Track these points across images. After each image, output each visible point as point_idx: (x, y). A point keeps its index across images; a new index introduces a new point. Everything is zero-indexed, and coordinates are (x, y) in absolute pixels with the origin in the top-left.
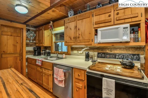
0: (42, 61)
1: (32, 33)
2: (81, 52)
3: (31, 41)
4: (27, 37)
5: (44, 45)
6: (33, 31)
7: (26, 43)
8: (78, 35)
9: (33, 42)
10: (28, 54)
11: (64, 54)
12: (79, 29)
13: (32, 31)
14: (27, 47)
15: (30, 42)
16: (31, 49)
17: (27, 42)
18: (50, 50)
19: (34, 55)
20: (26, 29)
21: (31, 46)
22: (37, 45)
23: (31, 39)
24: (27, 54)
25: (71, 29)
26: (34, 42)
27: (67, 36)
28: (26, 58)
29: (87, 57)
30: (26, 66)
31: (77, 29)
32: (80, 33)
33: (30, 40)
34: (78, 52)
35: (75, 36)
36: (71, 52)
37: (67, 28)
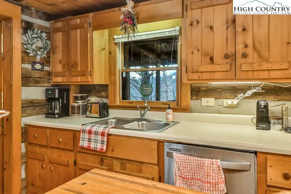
0: (109, 135)
1: (41, 37)
2: (235, 102)
3: (38, 66)
4: (25, 53)
5: (92, 79)
6: (43, 29)
7: (22, 75)
8: (240, 47)
9: (42, 70)
10: (29, 111)
11: (169, 108)
12: (244, 30)
13: (39, 31)
14: (23, 88)
15: (34, 69)
16: (37, 93)
17: (26, 69)
18: (107, 97)
19: (46, 114)
20: (22, 21)
21: (37, 82)
22: (59, 80)
23: (38, 59)
24: (25, 112)
25: (211, 28)
26: (46, 68)
27: (195, 52)
28: (22, 128)
29: (263, 119)
30: (22, 157)
31: (239, 29)
32: (250, 42)
33: (34, 63)
34: (219, 101)
35: (230, 50)
36: (194, 103)
37: (195, 23)
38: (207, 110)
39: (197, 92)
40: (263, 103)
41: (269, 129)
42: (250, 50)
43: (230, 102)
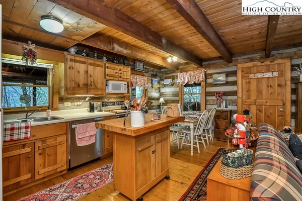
2: (81, 103)
8: (89, 82)
11: (49, 109)
12: (91, 76)
25: (79, 72)
27: (72, 81)
29: (92, 109)
31: (89, 75)
32: (92, 81)
34: (73, 104)
35: (86, 82)
36: (60, 106)
37: (71, 68)
38: (68, 108)
39: (62, 100)
40: (92, 103)
41: (94, 112)
42: (92, 83)
43: (78, 103)
